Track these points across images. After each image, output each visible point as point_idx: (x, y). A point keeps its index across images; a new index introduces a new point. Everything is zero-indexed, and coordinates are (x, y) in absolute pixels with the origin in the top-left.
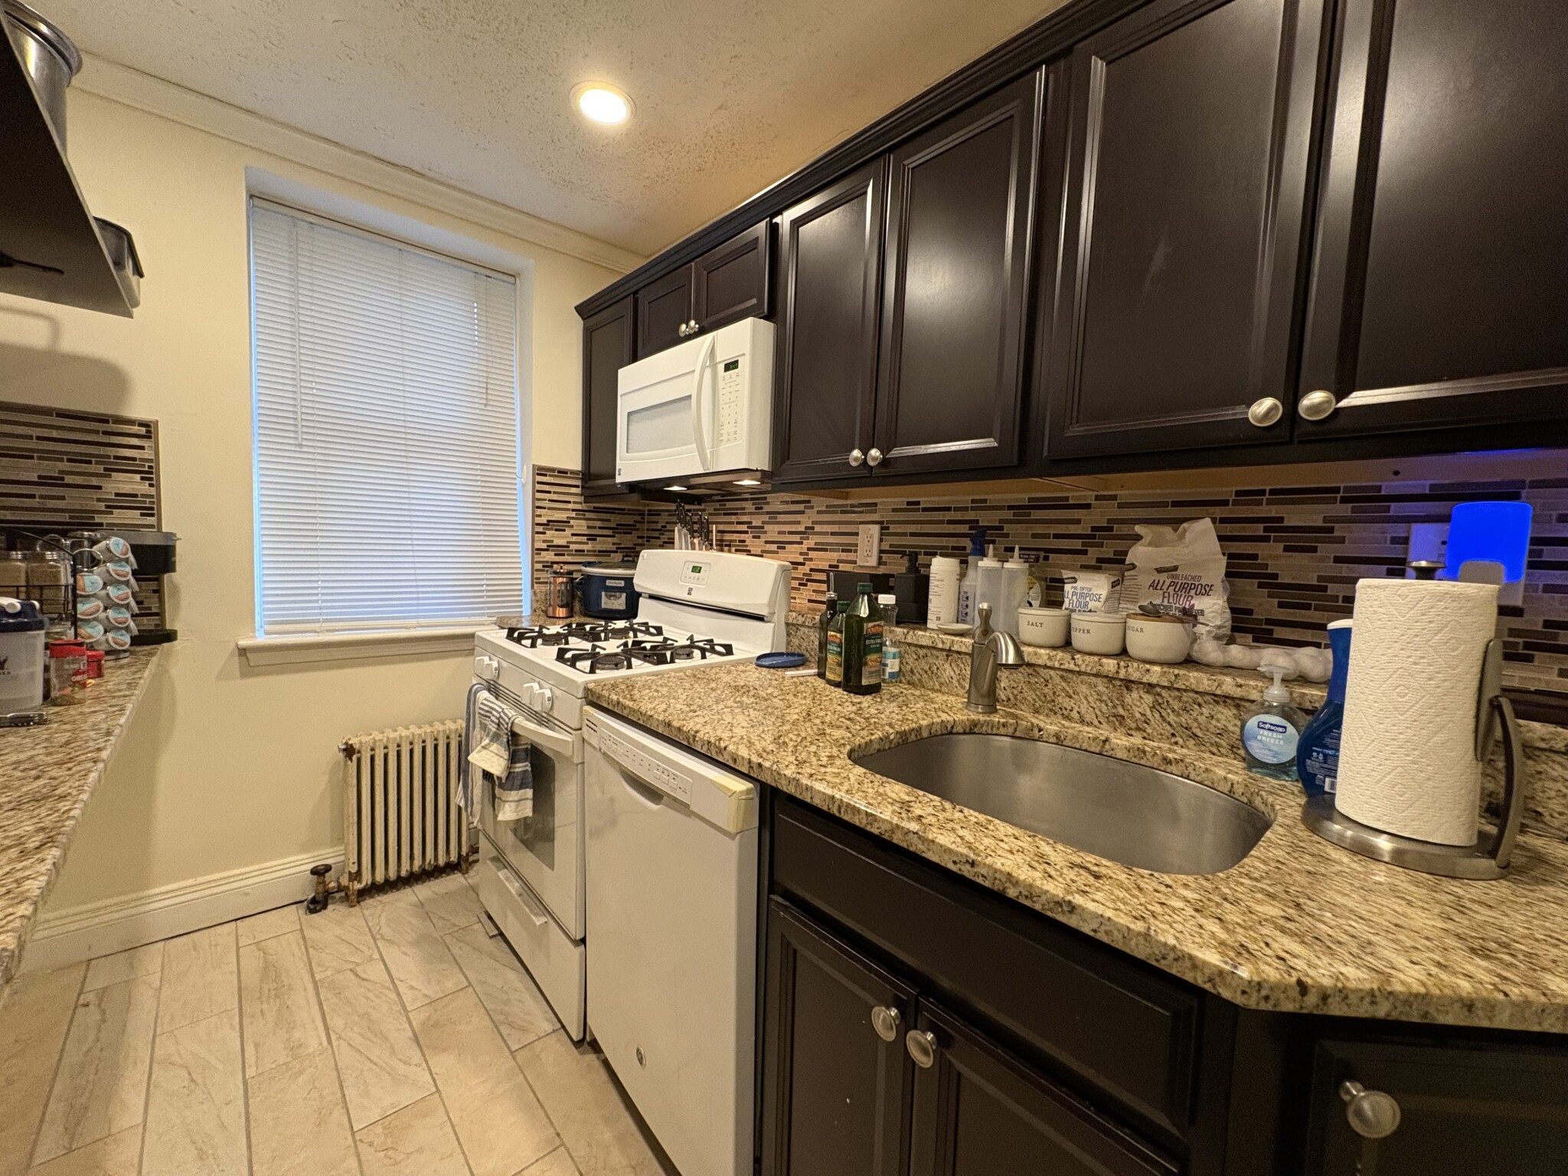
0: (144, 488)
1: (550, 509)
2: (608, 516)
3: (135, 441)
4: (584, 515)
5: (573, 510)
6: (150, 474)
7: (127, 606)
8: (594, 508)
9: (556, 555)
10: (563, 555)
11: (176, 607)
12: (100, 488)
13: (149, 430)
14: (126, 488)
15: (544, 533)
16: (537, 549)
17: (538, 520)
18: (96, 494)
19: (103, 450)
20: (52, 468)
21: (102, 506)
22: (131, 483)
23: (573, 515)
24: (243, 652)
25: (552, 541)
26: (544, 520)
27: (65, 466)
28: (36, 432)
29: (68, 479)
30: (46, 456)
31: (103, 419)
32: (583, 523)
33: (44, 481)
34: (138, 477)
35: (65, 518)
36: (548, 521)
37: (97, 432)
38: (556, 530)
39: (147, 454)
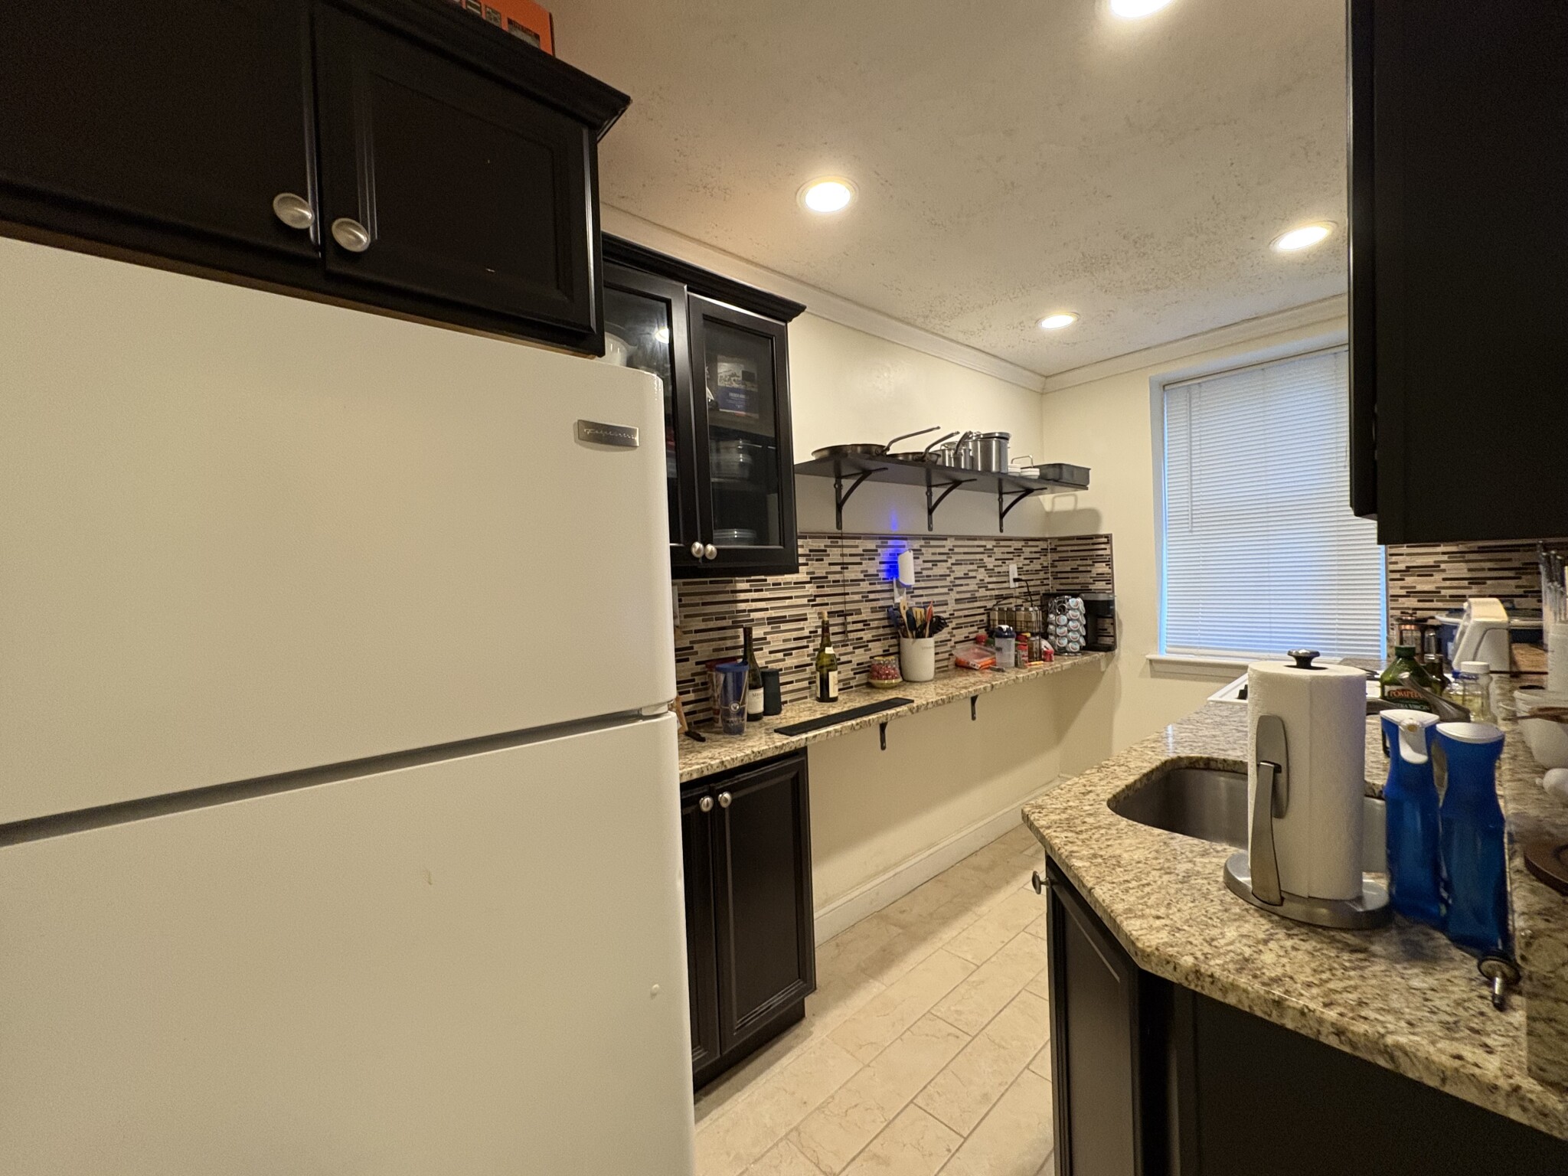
0: (1107, 570)
1: (1408, 555)
2: (1507, 555)
3: (1103, 546)
4: (1464, 557)
5: (1444, 553)
6: (1109, 562)
7: (1078, 631)
8: (1479, 547)
9: (1419, 601)
10: (1432, 601)
11: (1121, 633)
12: (1090, 571)
13: (1108, 538)
14: (1100, 571)
15: (1403, 580)
16: (1392, 596)
17: (1392, 567)
18: (1089, 575)
19: (1091, 553)
20: (1074, 564)
21: (1091, 581)
22: (1101, 568)
23: (1445, 558)
24: (1151, 661)
25: (1415, 587)
26: (1402, 566)
27: (1079, 562)
28: (1069, 548)
29: (1081, 569)
30: (1074, 559)
31: (1090, 538)
32: (1463, 565)
33: (1074, 570)
34: (1104, 564)
35: (1079, 587)
36: (1407, 567)
37: (1089, 544)
38: (1419, 576)
39: (1108, 552)
